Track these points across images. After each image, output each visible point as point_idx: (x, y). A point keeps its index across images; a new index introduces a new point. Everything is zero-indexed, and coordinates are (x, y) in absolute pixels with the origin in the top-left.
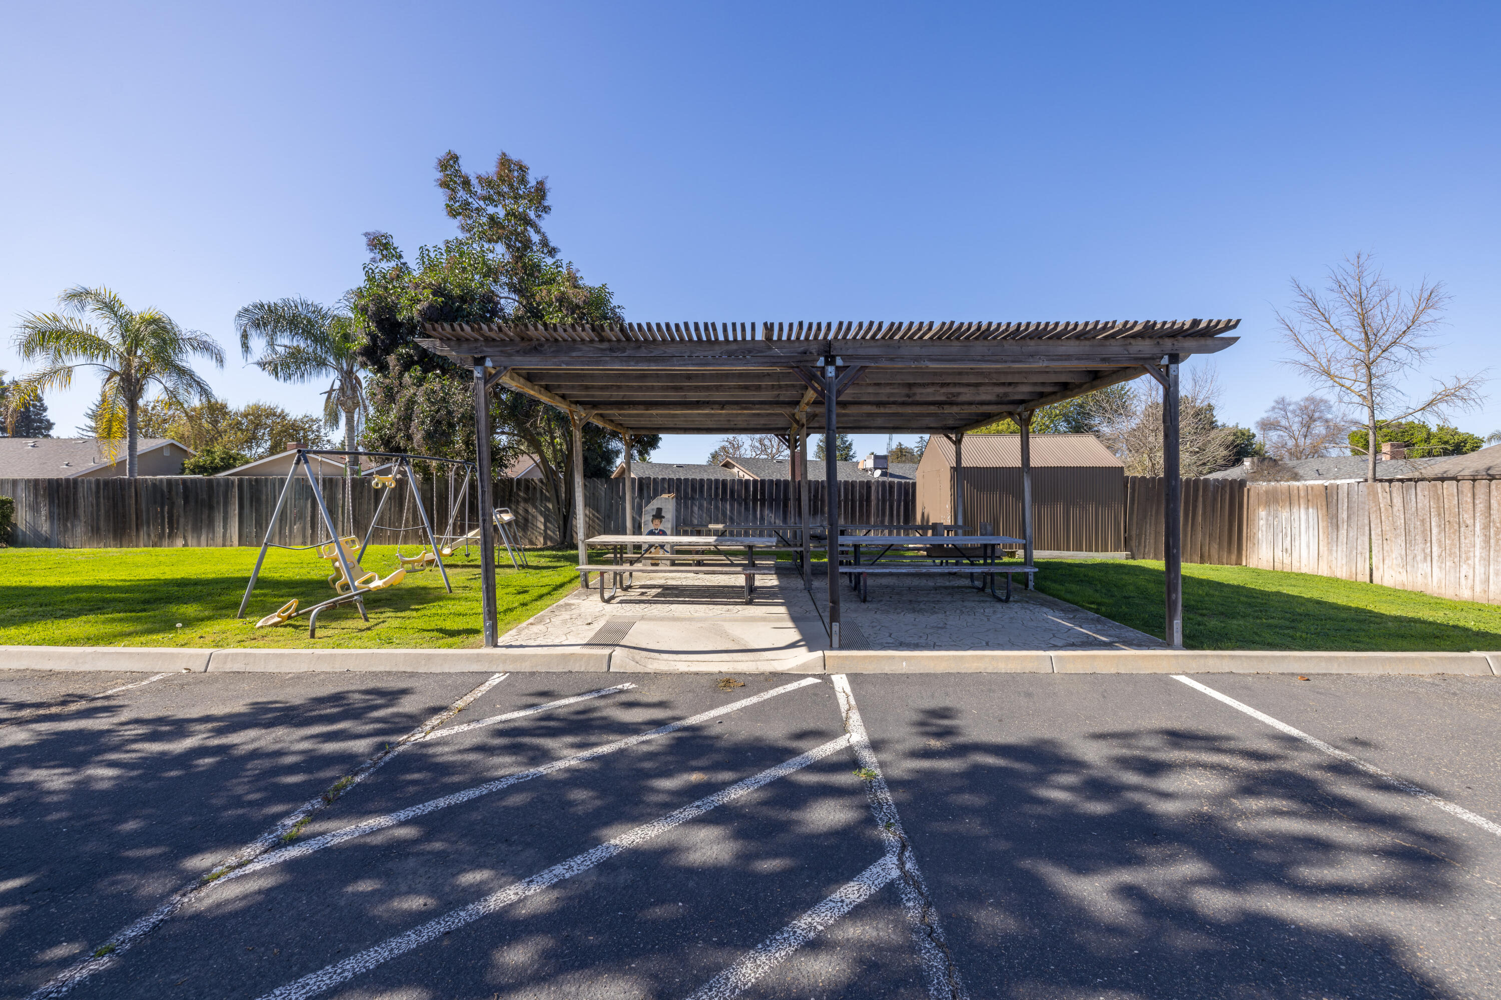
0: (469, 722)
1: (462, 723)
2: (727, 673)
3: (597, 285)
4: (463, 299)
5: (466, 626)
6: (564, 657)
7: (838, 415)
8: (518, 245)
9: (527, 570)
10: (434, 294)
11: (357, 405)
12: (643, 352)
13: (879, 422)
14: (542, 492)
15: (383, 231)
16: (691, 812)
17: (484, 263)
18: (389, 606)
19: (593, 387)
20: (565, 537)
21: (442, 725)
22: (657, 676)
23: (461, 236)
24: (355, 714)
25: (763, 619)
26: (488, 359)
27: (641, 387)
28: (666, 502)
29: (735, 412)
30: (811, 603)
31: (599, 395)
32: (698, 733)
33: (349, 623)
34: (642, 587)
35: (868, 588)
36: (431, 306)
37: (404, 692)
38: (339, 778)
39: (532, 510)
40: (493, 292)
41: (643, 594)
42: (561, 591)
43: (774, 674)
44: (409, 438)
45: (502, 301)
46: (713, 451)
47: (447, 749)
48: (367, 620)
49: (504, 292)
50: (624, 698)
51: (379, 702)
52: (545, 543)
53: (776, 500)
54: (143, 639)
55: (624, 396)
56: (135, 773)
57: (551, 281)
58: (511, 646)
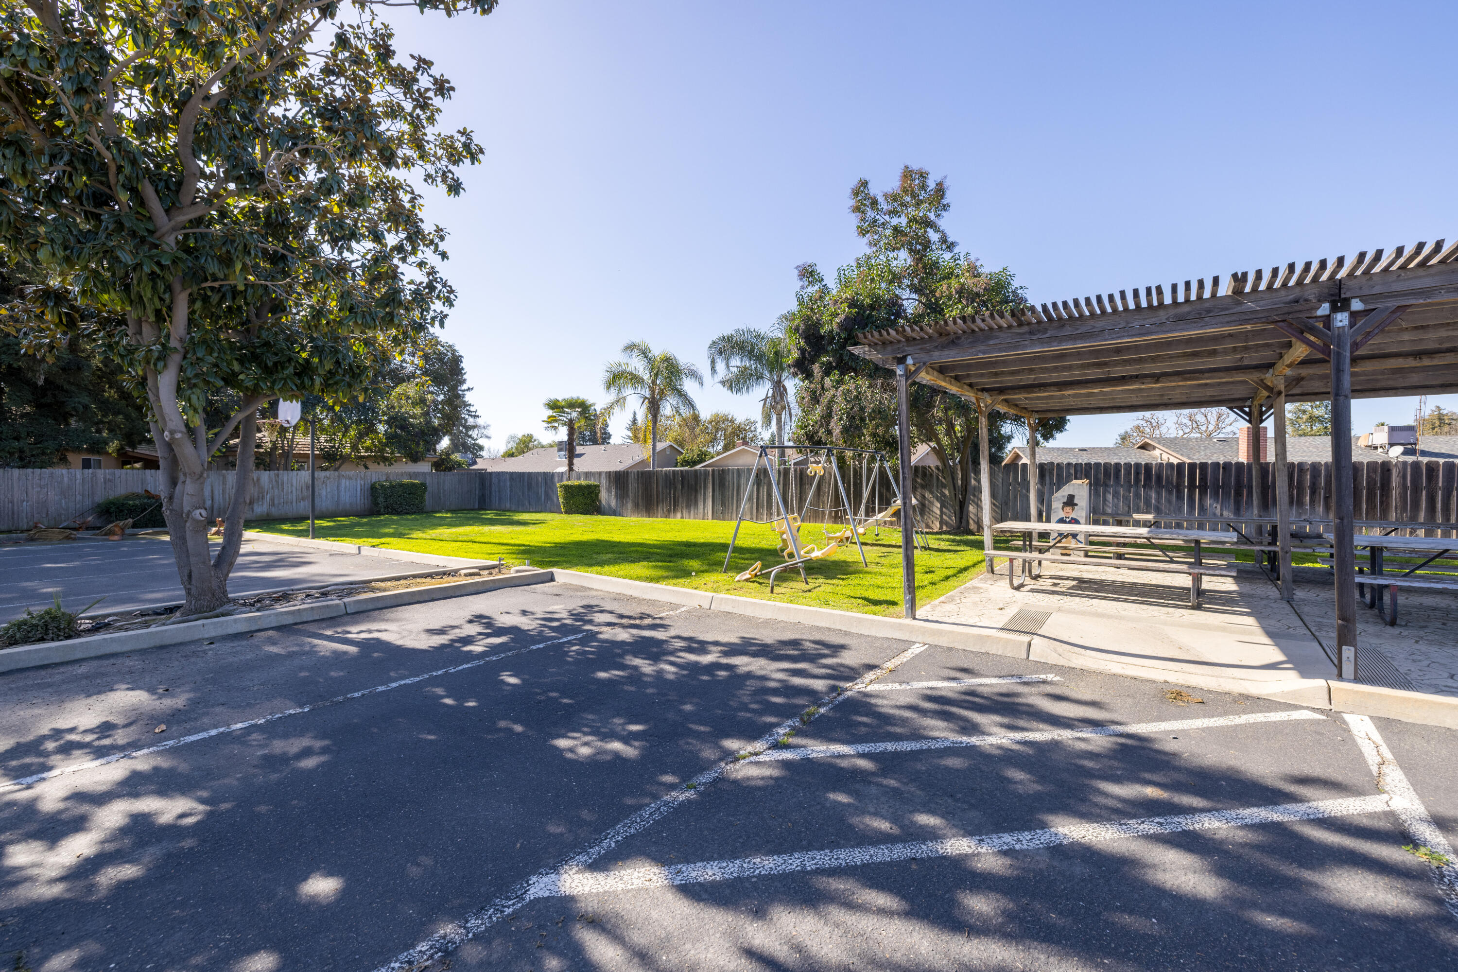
0: (901, 683)
1: (895, 682)
2: (1176, 685)
3: (996, 269)
4: (872, 307)
5: (885, 598)
6: (981, 637)
7: (1353, 375)
8: (919, 247)
9: (928, 552)
10: (849, 307)
11: (784, 408)
12: (1068, 331)
13: (1415, 379)
14: (938, 478)
15: (809, 262)
16: (1150, 827)
17: (890, 271)
18: (821, 574)
19: (1002, 373)
20: (961, 522)
21: (877, 680)
22: (1083, 673)
23: (869, 251)
24: (812, 658)
25: (1223, 629)
26: (909, 358)
27: (1056, 368)
28: (1079, 488)
29: (1173, 384)
30: (1295, 617)
31: (1008, 380)
32: (1145, 744)
33: (794, 585)
34: (1052, 577)
35: (1399, 608)
36: (847, 318)
37: (843, 647)
38: (808, 706)
39: (928, 496)
40: (897, 296)
41: (1055, 585)
42: (966, 574)
43: (1247, 697)
44: (829, 433)
45: (904, 302)
46: (1122, 432)
47: (885, 702)
48: (807, 583)
49: (905, 294)
50: (1049, 689)
51: (826, 651)
52: (941, 527)
53: (1223, 487)
54: (675, 581)
55: (1035, 379)
56: (685, 672)
57: (949, 276)
58: (927, 621)
